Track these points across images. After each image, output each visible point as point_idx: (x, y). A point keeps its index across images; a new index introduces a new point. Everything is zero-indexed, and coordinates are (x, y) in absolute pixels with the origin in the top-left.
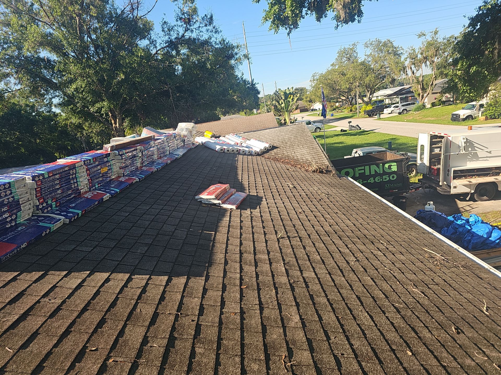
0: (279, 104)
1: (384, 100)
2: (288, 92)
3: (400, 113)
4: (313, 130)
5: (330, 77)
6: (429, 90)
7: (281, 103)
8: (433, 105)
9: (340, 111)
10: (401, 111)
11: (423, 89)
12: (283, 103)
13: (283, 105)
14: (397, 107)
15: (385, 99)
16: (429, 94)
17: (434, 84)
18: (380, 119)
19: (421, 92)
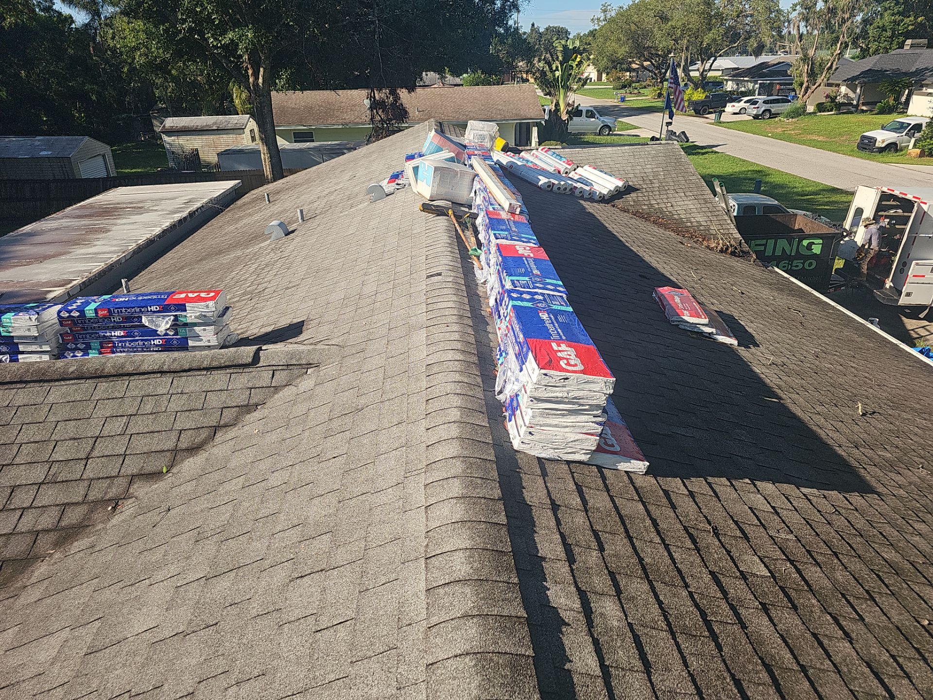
0: (551, 69)
1: (725, 82)
2: (571, 47)
3: (756, 117)
4: (597, 128)
5: (635, 18)
6: (822, 78)
7: (554, 68)
8: (821, 107)
9: (636, 91)
10: (761, 113)
11: (812, 75)
12: (560, 68)
13: (558, 74)
14: (755, 103)
15: (727, 80)
16: (820, 85)
17: (834, 67)
18: (719, 123)
19: (806, 80)
